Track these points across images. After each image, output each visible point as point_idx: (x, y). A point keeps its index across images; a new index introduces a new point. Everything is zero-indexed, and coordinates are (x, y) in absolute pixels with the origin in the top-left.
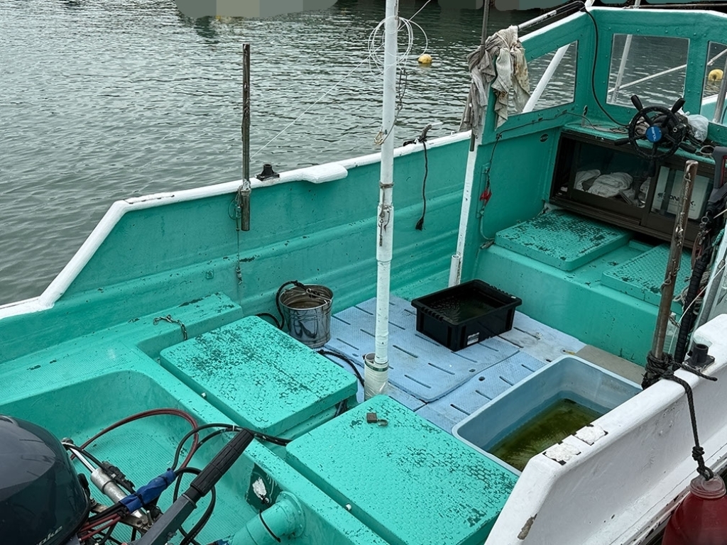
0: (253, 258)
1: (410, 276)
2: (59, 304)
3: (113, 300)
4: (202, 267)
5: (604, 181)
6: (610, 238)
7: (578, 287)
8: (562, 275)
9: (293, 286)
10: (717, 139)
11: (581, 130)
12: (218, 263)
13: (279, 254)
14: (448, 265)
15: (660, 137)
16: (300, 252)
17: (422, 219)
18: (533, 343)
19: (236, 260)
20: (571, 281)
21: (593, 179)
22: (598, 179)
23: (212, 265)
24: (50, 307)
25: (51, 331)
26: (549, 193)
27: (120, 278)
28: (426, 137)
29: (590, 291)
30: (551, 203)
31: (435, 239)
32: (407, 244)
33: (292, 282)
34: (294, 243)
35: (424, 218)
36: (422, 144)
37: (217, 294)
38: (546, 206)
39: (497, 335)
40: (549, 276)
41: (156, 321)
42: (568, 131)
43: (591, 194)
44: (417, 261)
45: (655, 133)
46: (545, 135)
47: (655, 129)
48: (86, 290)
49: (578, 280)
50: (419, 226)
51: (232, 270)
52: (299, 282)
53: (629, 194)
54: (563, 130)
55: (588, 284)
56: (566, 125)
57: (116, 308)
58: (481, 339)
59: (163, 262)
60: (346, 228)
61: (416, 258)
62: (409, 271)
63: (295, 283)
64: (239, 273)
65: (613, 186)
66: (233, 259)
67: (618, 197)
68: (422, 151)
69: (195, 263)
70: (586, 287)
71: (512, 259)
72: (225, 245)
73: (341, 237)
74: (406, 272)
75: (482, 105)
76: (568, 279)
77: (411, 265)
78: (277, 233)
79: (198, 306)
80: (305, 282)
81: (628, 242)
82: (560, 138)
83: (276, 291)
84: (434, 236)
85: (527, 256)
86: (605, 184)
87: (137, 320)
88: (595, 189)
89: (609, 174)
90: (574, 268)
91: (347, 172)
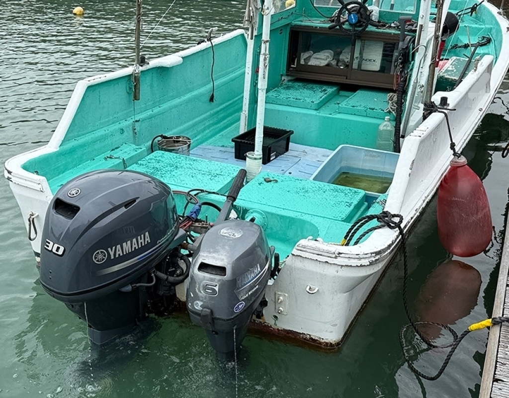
0: (139, 120)
1: (209, 134)
2: (61, 147)
3: (82, 146)
4: (117, 126)
5: (318, 56)
6: (331, 90)
7: (325, 118)
8: (314, 112)
9: (160, 138)
10: (384, 20)
11: (303, 24)
12: (124, 124)
13: (150, 118)
14: (239, 120)
15: (357, 20)
16: (159, 116)
17: (213, 95)
18: (305, 155)
19: (132, 121)
20: (320, 114)
21: (310, 57)
22: (313, 57)
23: (122, 124)
24: (58, 149)
25: (59, 165)
26: (285, 69)
27: (82, 132)
28: (211, 37)
29: (333, 118)
30: (287, 75)
31: (218, 109)
32: (206, 113)
33: (160, 136)
34: (156, 110)
35: (214, 94)
36: (210, 42)
37: (126, 144)
38: (283, 78)
39: (283, 154)
40: (305, 114)
41: (105, 159)
42: (295, 25)
43: (311, 65)
44: (211, 124)
45: (354, 19)
46: (281, 30)
47: (353, 16)
48: (69, 140)
49: (323, 113)
50: (212, 99)
51: (131, 127)
52: (164, 135)
53: (334, 63)
54: (292, 25)
55: (331, 114)
56: (293, 22)
57: (85, 151)
58: (277, 156)
59: (99, 122)
60: (177, 101)
61: (211, 122)
62: (208, 131)
63: (161, 136)
64: (135, 129)
65: (324, 59)
66: (130, 121)
67: (328, 65)
68: (210, 47)
69: (113, 123)
70: (330, 116)
71: (279, 109)
72: (126, 111)
73: (177, 106)
74: (207, 132)
75: (258, 8)
76: (318, 114)
77: (209, 127)
78: (147, 104)
79: (121, 150)
80: (168, 135)
81: (339, 92)
82: (290, 31)
83: (150, 142)
84: (218, 107)
85: (288, 105)
86: (318, 59)
87: (94, 159)
88: (312, 62)
89: (319, 52)
90: (319, 107)
91: (182, 59)
